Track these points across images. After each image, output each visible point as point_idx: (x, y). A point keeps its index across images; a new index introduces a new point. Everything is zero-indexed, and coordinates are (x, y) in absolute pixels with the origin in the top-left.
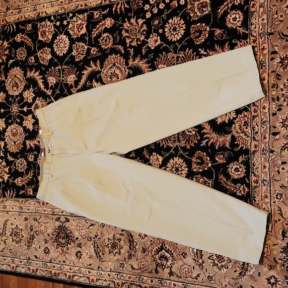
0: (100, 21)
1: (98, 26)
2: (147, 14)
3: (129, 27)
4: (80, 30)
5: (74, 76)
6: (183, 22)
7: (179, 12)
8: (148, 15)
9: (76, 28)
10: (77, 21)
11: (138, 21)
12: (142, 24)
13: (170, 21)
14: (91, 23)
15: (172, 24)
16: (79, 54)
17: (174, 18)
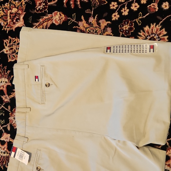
0: (44, 14)
1: (41, 20)
2: (114, 14)
3: (86, 28)
4: (15, 21)
5: (7, 80)
6: (165, 33)
7: (160, 18)
8: (115, 17)
9: (9, 17)
10: (10, 9)
11: (101, 21)
12: (106, 27)
13: (146, 28)
14: (31, 14)
15: (148, 32)
16: (13, 53)
17: (152, 26)
